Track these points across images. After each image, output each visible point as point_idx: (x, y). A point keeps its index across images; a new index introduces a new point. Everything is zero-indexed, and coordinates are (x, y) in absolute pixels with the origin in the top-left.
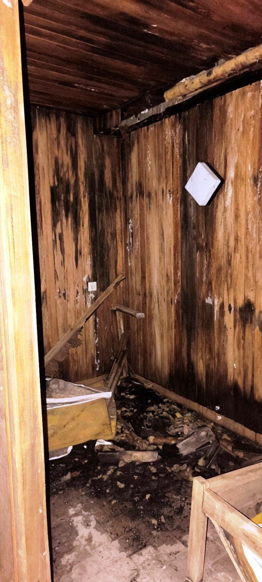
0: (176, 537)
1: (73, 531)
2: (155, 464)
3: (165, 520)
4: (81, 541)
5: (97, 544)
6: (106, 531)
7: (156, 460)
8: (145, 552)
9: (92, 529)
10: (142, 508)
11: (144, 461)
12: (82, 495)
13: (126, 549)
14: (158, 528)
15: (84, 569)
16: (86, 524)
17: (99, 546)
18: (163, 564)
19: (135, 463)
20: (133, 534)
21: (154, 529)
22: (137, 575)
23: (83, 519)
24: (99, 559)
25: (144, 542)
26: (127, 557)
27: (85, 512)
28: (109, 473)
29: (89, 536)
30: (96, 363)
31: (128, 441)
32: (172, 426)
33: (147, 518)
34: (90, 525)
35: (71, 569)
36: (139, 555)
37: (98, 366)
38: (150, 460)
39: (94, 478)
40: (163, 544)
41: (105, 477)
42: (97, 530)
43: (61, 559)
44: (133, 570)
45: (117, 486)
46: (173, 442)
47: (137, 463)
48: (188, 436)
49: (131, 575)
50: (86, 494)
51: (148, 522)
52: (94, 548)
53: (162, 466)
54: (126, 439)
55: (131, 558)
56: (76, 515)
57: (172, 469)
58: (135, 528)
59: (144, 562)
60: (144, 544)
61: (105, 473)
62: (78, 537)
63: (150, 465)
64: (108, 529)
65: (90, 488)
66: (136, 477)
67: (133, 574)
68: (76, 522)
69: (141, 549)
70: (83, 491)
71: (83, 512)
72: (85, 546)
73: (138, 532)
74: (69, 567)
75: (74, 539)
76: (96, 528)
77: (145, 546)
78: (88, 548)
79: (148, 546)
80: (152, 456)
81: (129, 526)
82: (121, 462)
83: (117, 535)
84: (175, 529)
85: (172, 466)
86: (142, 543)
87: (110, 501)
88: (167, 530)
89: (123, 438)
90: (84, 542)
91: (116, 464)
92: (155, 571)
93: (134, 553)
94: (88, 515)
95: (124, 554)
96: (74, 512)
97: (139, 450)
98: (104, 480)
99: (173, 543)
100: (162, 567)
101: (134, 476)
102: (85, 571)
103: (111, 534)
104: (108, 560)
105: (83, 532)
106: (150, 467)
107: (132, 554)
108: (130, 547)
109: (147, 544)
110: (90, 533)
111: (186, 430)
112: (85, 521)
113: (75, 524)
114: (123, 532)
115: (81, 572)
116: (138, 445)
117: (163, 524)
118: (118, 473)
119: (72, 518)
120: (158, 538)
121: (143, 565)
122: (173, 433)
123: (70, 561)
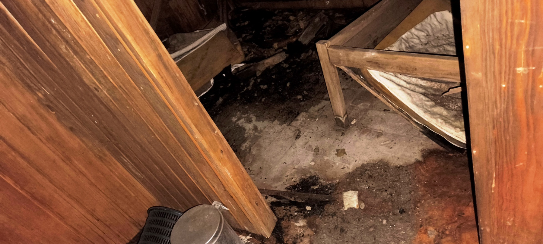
0: (319, 99)
1: (242, 130)
2: (285, 61)
3: (307, 92)
4: (250, 132)
5: (262, 129)
6: (266, 119)
7: (285, 58)
8: (299, 118)
9: (254, 122)
10: (286, 93)
11: (275, 64)
12: (237, 107)
13: (285, 122)
14: (303, 100)
15: (260, 146)
16: (248, 121)
17: (264, 129)
18: (315, 118)
19: (270, 68)
20: (286, 111)
21: (301, 101)
22: (299, 133)
23: (245, 120)
24: (267, 136)
25: (296, 112)
26: (287, 126)
27: (245, 115)
28: (251, 84)
29: (254, 127)
30: (201, 8)
31: (257, 56)
32: (289, 28)
33: (293, 97)
34: (252, 121)
35: (250, 150)
36: (296, 121)
37: (205, 11)
38: (281, 61)
39: (241, 92)
40: (311, 107)
41: (250, 88)
42: (259, 121)
43: (241, 148)
44: (295, 131)
45: (262, 89)
46: (295, 39)
47: (271, 67)
48: (305, 29)
49: (294, 135)
50: (240, 105)
51: (295, 99)
52: (261, 131)
53: (292, 60)
54: (255, 55)
55: (291, 125)
56: (239, 119)
57: (301, 58)
58: (286, 107)
59: (301, 123)
60: (297, 113)
61: (248, 85)
62: (247, 131)
63: (282, 64)
64: (266, 117)
65: (241, 99)
66: (274, 77)
67: (296, 133)
68: (241, 123)
69: (296, 117)
70: (236, 104)
71: (243, 116)
72: (254, 134)
73: (289, 108)
74: (248, 150)
75: (244, 133)
76: (256, 120)
77: (298, 114)
78: (256, 134)
79: (300, 113)
80: (281, 56)
81: (282, 108)
82: (258, 72)
83: (275, 117)
84: (317, 95)
85: (300, 56)
86: (295, 113)
87: (261, 100)
88: (311, 97)
89: (252, 56)
90: (251, 132)
91: (255, 75)
92: (311, 124)
93: (292, 121)
94: (248, 115)
95: (285, 125)
96: (236, 119)
97: (269, 57)
98: (250, 90)
99: (318, 102)
100: (315, 120)
101: (273, 76)
102: (261, 147)
103: (270, 118)
104: (274, 134)
105: (249, 127)
106: (282, 65)
107: (290, 123)
108: (287, 120)
109: (299, 112)
110: (254, 125)
111: (302, 25)
112: (247, 120)
113: (241, 125)
114: (279, 113)
115: (257, 148)
116: (266, 55)
117: (307, 95)
118: (259, 80)
119: (237, 123)
120: (306, 105)
121: (301, 125)
122: (292, 33)
123: (248, 146)
